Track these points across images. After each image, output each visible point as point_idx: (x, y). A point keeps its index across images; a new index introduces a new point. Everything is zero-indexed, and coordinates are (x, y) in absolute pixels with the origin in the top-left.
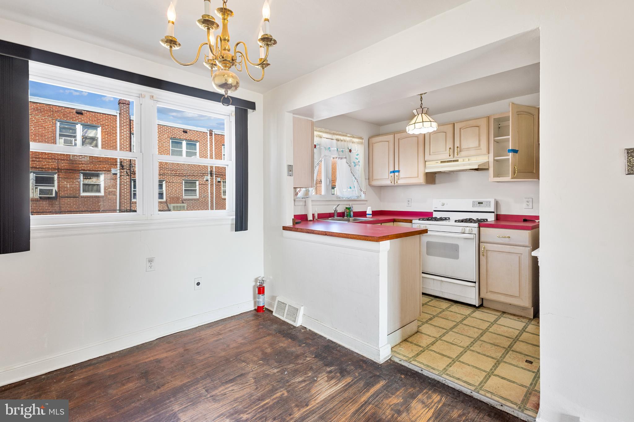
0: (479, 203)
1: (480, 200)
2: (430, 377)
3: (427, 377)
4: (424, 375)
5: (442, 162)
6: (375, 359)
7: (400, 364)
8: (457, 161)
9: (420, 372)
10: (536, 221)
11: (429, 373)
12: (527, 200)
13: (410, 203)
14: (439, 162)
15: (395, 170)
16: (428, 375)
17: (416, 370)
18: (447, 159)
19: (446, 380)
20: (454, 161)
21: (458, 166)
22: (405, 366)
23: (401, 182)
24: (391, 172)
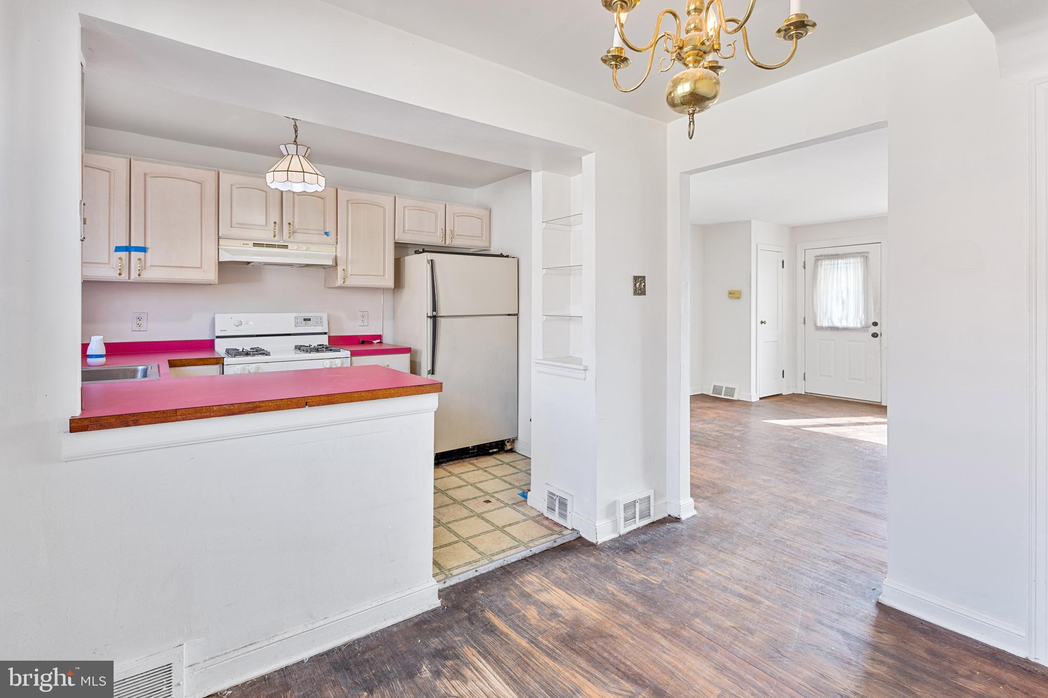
0: (305, 320)
1: (307, 315)
2: (491, 570)
3: (489, 572)
4: (484, 574)
5: (255, 245)
6: (430, 606)
7: (449, 587)
8: (286, 247)
9: (477, 574)
10: (374, 341)
11: (484, 567)
12: (362, 313)
13: (144, 323)
14: (251, 243)
15: (132, 245)
16: (487, 570)
17: (471, 576)
18: (267, 241)
19: (505, 559)
20: (280, 246)
21: (285, 255)
22: (457, 584)
23: (150, 275)
24: (118, 249)
